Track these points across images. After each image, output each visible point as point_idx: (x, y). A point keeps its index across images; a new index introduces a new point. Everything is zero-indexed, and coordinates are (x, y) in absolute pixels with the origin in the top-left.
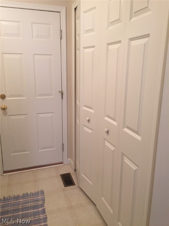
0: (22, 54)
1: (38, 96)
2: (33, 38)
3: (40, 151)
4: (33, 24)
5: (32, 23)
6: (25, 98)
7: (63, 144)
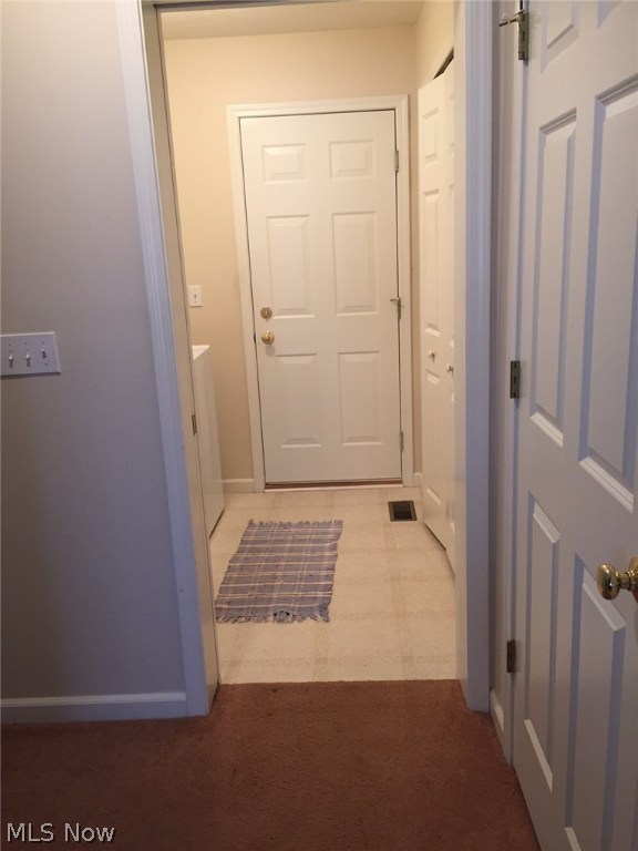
0: (307, 216)
1: (342, 312)
2: (331, 177)
3: (345, 444)
4: (333, 146)
5: (330, 144)
6: (312, 316)
7: (402, 434)
